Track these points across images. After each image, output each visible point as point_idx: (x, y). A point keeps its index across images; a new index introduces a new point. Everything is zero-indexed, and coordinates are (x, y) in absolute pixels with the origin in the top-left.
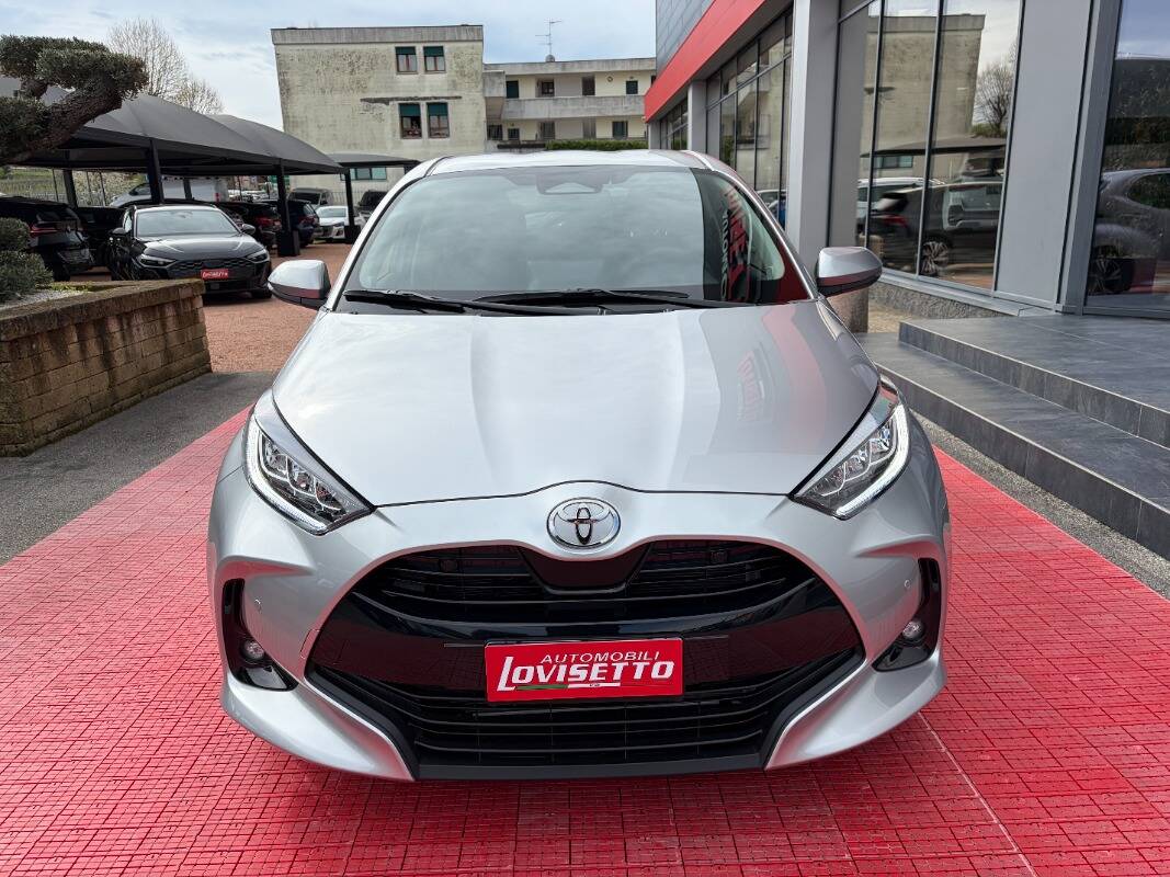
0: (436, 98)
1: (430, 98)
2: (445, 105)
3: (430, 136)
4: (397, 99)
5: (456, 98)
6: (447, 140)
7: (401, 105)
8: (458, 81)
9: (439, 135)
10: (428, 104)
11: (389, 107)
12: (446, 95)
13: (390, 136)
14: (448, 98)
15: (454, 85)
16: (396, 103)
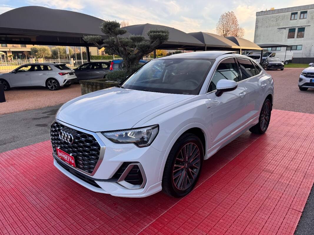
0: (301, 26)
1: (300, 27)
2: (304, 28)
3: (297, 37)
4: (289, 27)
5: (308, 26)
6: (303, 38)
7: (289, 29)
8: (310, 21)
9: (300, 37)
10: (299, 28)
11: (286, 30)
12: (305, 25)
13: (284, 38)
14: (306, 26)
15: (309, 22)
16: (288, 29)
